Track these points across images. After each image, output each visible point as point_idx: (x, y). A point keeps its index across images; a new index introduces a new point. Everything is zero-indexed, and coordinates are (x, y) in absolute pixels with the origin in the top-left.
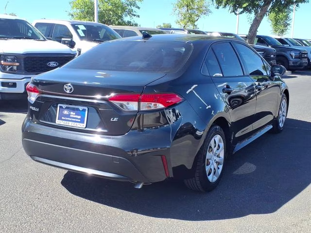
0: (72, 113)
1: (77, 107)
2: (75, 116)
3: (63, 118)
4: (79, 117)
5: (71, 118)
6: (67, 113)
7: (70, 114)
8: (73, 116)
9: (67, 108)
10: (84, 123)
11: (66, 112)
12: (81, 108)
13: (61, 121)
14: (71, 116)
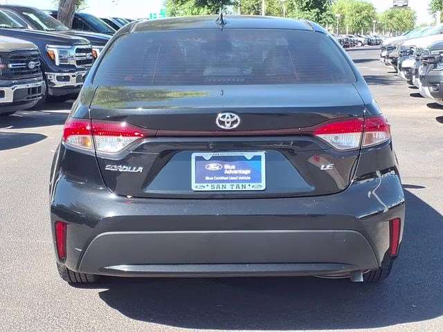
0: (227, 166)
1: (238, 154)
2: (236, 172)
3: (207, 178)
4: (248, 172)
5: (226, 175)
6: (217, 168)
7: (223, 169)
8: (230, 172)
9: (213, 159)
10: (260, 181)
11: (213, 166)
12: (249, 155)
13: (205, 185)
14: (226, 172)
